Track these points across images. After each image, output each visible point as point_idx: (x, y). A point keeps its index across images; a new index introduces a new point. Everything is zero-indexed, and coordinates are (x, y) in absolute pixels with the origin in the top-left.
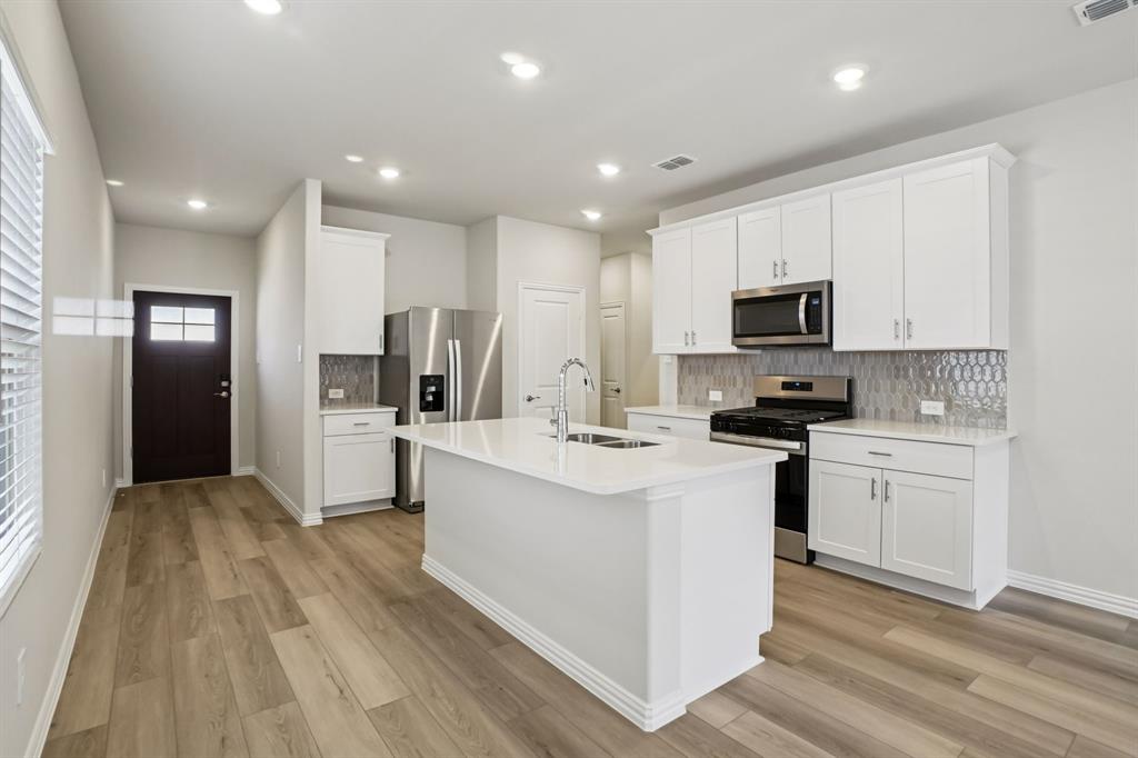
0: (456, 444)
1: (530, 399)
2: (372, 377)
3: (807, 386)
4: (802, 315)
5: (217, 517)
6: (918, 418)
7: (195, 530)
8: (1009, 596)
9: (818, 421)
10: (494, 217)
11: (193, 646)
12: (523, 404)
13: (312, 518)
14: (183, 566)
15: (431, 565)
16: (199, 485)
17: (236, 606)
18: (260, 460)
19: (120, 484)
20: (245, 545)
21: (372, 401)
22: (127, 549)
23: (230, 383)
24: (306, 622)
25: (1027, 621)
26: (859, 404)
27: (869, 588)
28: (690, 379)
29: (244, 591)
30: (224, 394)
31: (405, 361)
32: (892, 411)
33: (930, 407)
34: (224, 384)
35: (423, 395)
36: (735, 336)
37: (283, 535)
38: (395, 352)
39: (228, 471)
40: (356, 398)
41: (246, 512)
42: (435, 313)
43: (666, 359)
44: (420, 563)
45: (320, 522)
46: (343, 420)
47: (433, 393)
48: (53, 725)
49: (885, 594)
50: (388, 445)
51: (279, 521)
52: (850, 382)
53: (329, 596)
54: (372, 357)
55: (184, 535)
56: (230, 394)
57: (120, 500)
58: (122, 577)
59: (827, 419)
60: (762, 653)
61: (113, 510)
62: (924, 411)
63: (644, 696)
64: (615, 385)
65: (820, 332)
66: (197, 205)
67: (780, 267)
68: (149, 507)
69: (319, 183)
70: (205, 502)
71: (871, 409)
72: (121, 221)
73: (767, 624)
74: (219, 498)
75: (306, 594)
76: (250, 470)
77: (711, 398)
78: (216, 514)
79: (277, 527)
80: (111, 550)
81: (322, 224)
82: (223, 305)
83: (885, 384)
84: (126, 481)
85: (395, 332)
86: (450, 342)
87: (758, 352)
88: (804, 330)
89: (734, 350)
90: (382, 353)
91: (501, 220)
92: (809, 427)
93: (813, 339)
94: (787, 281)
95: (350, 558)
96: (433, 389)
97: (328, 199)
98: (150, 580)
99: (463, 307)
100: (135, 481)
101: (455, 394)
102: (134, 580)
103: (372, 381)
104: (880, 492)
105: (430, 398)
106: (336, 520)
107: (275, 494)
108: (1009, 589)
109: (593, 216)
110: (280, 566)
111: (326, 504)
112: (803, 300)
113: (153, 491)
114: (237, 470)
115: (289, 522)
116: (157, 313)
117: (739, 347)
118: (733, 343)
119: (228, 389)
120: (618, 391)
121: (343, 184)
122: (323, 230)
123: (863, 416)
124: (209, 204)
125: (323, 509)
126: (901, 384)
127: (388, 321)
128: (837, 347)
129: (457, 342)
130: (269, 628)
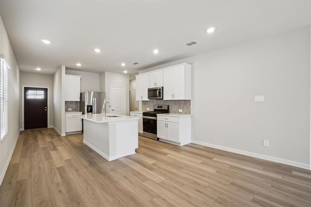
0: (95, 120)
1: (113, 110)
2: (78, 106)
3: (161, 107)
4: (158, 93)
5: (43, 135)
6: (179, 112)
7: (38, 137)
8: (191, 145)
9: (159, 113)
10: (104, 72)
11: (35, 154)
12: (111, 111)
13: (63, 135)
14: (35, 143)
15: (85, 142)
16: (40, 130)
17: (44, 149)
18: (54, 125)
19: (21, 130)
20: (48, 139)
21: (78, 111)
22: (23, 141)
23: (47, 107)
24: (57, 150)
25: (189, 148)
26: (170, 110)
27: (165, 143)
28: (144, 106)
29: (46, 146)
30: (46, 110)
31: (84, 102)
32: (175, 111)
33: (181, 111)
34: (46, 108)
35: (88, 109)
36: (148, 97)
37: (56, 138)
38: (83, 100)
39: (47, 127)
40: (74, 110)
41: (50, 134)
42: (92, 93)
43: (140, 102)
44: (83, 141)
45: (65, 135)
46: (70, 115)
47: (90, 109)
48: (9, 163)
49: (167, 144)
50: (81, 119)
51: (57, 136)
52: (168, 106)
53: (63, 147)
54: (78, 102)
55: (36, 138)
56: (47, 110)
57: (21, 133)
58: (22, 145)
59: (161, 113)
60: (135, 152)
61: (20, 134)
62: (179, 111)
63: (109, 155)
64: (136, 107)
65: (161, 97)
66: (39, 69)
67: (155, 84)
68: (28, 134)
69: (65, 66)
70: (41, 133)
71: (172, 111)
72: (21, 72)
73: (137, 147)
74: (44, 132)
75: (58, 146)
76: (52, 127)
77: (147, 110)
78: (43, 134)
79: (56, 137)
80: (19, 141)
81: (66, 74)
82: (46, 90)
83: (174, 106)
84: (23, 129)
85: (83, 96)
86: (94, 99)
87: (155, 100)
88: (158, 96)
89: (149, 100)
90: (80, 101)
91: (106, 73)
92: (157, 114)
93: (160, 98)
94: (157, 87)
95: (69, 141)
96: (90, 108)
97: (66, 68)
98: (28, 145)
99: (99, 91)
100: (25, 129)
101: (95, 109)
102: (24, 145)
103: (78, 107)
104: (166, 126)
105: (89, 110)
106: (68, 135)
107: (57, 131)
108: (191, 143)
109: (125, 72)
110: (55, 142)
111: (67, 132)
112: (158, 90)
113: (29, 131)
114: (49, 127)
115: (59, 136)
116: (30, 92)
117: (150, 99)
118: (148, 98)
119: (47, 109)
120: (136, 109)
121: (70, 65)
122: (66, 75)
123: (171, 113)
124: (41, 69)
125: (66, 133)
126: (176, 106)
127: (81, 94)
128: (164, 99)
129: (95, 99)
130: (50, 151)
